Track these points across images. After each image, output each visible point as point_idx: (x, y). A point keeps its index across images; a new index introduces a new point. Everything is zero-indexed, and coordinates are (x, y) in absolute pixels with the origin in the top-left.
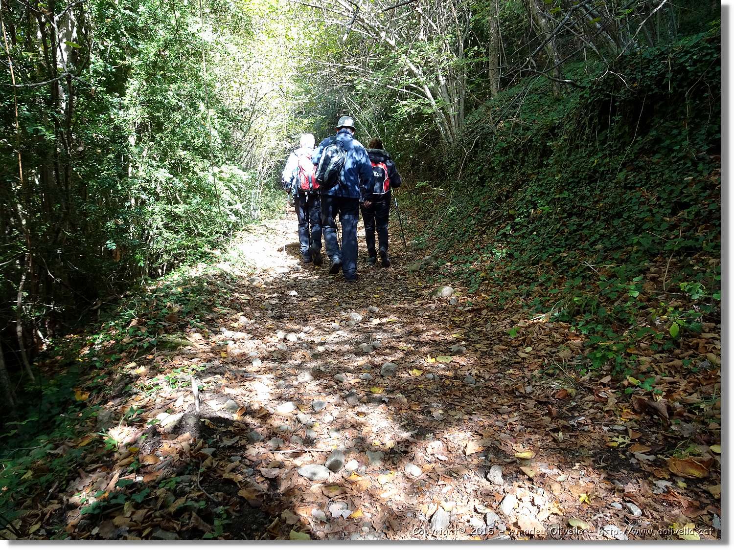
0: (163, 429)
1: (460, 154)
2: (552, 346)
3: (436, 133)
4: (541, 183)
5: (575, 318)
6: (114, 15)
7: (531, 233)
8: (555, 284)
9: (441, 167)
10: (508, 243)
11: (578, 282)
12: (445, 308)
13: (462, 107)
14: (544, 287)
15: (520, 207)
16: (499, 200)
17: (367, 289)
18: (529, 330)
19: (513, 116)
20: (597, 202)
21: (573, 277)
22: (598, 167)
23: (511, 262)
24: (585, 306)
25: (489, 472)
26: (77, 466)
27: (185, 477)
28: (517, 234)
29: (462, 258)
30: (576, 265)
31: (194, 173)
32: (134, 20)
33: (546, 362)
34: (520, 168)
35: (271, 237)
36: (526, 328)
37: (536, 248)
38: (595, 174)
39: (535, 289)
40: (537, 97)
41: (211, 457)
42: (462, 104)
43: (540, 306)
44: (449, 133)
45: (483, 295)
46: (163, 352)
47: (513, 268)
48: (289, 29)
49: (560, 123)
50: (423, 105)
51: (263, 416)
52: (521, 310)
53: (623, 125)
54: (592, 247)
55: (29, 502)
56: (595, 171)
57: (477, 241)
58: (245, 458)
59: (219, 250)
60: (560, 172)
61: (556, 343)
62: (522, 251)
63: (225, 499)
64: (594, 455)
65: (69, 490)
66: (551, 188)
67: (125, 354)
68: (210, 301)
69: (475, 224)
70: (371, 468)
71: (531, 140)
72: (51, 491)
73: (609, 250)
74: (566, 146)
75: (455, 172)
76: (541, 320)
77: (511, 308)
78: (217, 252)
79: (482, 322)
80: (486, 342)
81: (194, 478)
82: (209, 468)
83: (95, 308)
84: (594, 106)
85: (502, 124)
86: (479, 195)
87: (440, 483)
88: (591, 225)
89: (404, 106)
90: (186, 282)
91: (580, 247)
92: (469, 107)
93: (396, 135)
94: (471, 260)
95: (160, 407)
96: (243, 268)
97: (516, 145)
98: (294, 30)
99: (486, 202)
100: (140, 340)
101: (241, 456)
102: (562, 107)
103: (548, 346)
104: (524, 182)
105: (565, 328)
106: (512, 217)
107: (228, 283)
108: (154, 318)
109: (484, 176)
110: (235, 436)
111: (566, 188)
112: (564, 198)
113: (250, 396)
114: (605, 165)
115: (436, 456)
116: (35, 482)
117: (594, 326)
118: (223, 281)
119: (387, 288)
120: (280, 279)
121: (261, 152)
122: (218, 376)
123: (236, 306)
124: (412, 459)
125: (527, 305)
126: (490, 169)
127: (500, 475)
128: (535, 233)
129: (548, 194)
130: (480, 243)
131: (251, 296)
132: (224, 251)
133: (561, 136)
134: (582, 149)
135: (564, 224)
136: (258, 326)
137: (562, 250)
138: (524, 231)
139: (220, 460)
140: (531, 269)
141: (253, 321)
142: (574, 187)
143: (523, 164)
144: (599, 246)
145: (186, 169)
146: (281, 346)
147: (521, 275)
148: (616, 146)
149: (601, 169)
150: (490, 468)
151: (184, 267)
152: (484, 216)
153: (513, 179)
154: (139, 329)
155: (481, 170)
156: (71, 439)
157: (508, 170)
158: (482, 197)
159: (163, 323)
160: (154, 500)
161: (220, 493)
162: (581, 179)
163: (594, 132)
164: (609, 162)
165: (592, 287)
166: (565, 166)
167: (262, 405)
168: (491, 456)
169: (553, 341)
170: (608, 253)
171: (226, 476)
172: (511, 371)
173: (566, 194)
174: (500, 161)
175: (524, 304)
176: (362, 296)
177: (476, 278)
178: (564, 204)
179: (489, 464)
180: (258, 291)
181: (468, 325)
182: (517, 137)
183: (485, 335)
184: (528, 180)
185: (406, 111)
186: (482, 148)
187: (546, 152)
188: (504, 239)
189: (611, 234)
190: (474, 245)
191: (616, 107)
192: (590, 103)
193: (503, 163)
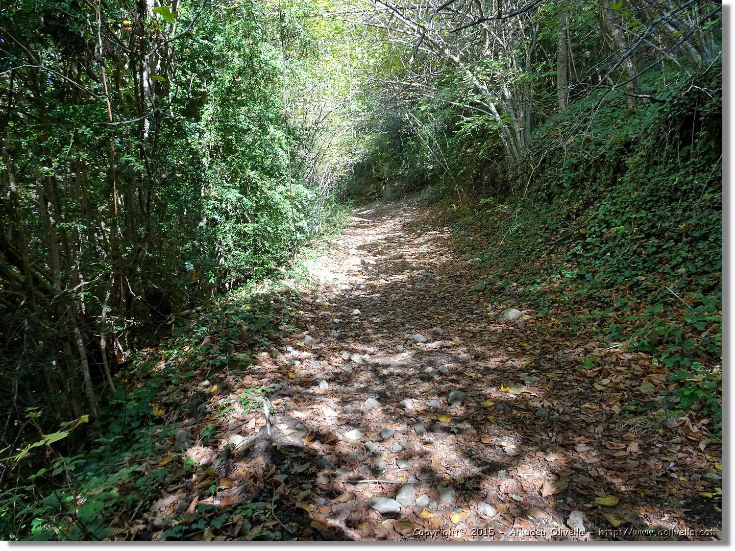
0: (236, 451)
1: (526, 171)
2: (631, 379)
3: (501, 149)
4: (614, 201)
5: (658, 348)
6: (192, 45)
7: (605, 253)
8: (632, 310)
9: (505, 183)
10: (579, 264)
11: (659, 308)
12: (512, 331)
13: (528, 122)
14: (620, 313)
15: (592, 227)
16: (568, 217)
17: (430, 309)
18: (605, 359)
19: (583, 130)
20: (679, 222)
21: (653, 303)
22: (679, 185)
23: (582, 284)
24: (668, 336)
25: (568, 518)
26: (159, 486)
27: (260, 504)
28: (589, 255)
29: (529, 278)
30: (656, 289)
31: (262, 191)
32: (210, 49)
33: (626, 396)
34: (591, 185)
35: (333, 252)
36: (602, 357)
37: (610, 270)
38: (676, 193)
39: (611, 314)
40: (609, 110)
41: (283, 484)
42: (528, 118)
43: (617, 334)
44: (514, 148)
45: (553, 319)
46: (234, 371)
47: (585, 290)
48: (354, 49)
49: (635, 138)
50: (488, 121)
51: (332, 442)
52: (595, 338)
53: (708, 140)
54: (674, 271)
55: (116, 520)
56: (677, 190)
57: (545, 261)
58: (316, 486)
59: (284, 267)
60: (636, 190)
61: (636, 375)
62: (594, 272)
63: (299, 530)
64: (686, 506)
65: (152, 509)
66: (627, 207)
67: (198, 371)
68: (277, 319)
69: (542, 242)
70: (443, 505)
71: (603, 156)
72: (137, 509)
73: (692, 274)
74: (643, 163)
75: (521, 188)
76: (618, 350)
77: (584, 334)
78: (282, 269)
79: (552, 349)
80: (559, 371)
81: (269, 506)
82: (282, 496)
83: (169, 323)
84: (675, 120)
85: (571, 139)
86: (546, 213)
87: (515, 526)
88: (672, 247)
89: (467, 122)
90: (253, 300)
91: (661, 271)
92: (535, 122)
93: (459, 150)
94: (539, 281)
95: (233, 428)
96: (307, 285)
97: (587, 161)
98: (359, 49)
99: (555, 220)
100: (213, 358)
101: (312, 484)
102: (637, 121)
103: (627, 379)
104: (595, 199)
105: (645, 359)
106: (583, 237)
107: (293, 300)
108: (225, 336)
109: (552, 193)
110: (305, 463)
111: (643, 206)
112: (642, 218)
113: (319, 420)
114: (687, 184)
115: (510, 495)
116: (121, 500)
117: (679, 359)
118: (288, 298)
119: (451, 308)
120: (343, 297)
121: (323, 168)
122: (287, 398)
123: (301, 325)
124: (484, 498)
125: (602, 332)
126: (558, 186)
127: (581, 522)
128: (609, 254)
129: (623, 213)
130: (548, 263)
131: (315, 313)
132: (289, 268)
133: (637, 153)
134: (662, 166)
135: (642, 246)
136: (323, 346)
137: (639, 273)
138: (596, 251)
139: (293, 487)
140: (605, 292)
141: (318, 340)
142: (652, 206)
143: (594, 181)
144: (682, 270)
145: (254, 188)
146: (346, 368)
147: (594, 299)
148: (700, 163)
149: (684, 187)
150: (569, 513)
151: (252, 284)
152: (552, 234)
153: (583, 196)
154: (212, 348)
155: (548, 187)
156: (151, 456)
157: (578, 187)
158: (549, 214)
159: (233, 341)
160: (231, 527)
161: (294, 524)
162: (660, 197)
163: (675, 147)
164: (692, 180)
165: (675, 314)
166: (642, 184)
167: (331, 431)
168: (569, 500)
169: (633, 374)
170: (693, 277)
171: (298, 505)
172: (587, 405)
173: (643, 213)
174: (569, 178)
175: (598, 330)
176: (425, 317)
177: (544, 300)
178: (641, 224)
179: (568, 508)
180: (322, 308)
181: (538, 351)
182: (588, 153)
183: (557, 363)
184: (599, 198)
185: (470, 128)
186: (550, 164)
187: (621, 169)
188: (574, 259)
189: (696, 258)
190: (541, 264)
191: (700, 122)
192: (671, 118)
193: (573, 180)
